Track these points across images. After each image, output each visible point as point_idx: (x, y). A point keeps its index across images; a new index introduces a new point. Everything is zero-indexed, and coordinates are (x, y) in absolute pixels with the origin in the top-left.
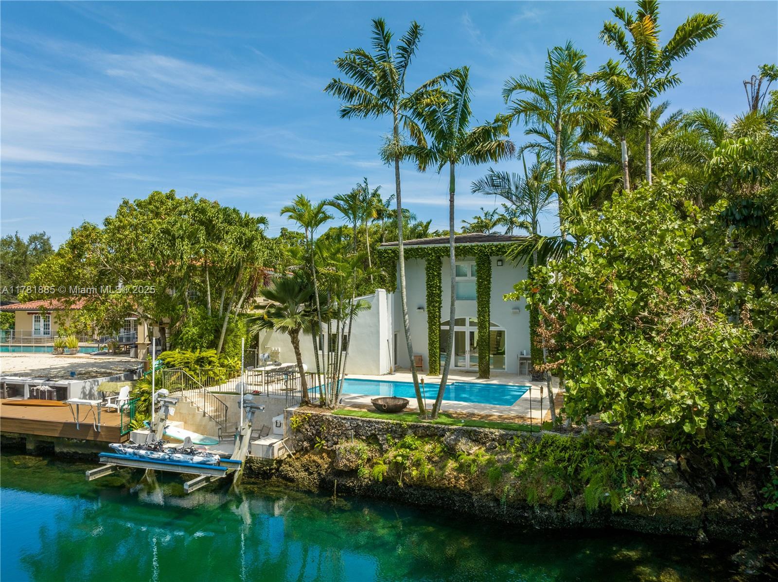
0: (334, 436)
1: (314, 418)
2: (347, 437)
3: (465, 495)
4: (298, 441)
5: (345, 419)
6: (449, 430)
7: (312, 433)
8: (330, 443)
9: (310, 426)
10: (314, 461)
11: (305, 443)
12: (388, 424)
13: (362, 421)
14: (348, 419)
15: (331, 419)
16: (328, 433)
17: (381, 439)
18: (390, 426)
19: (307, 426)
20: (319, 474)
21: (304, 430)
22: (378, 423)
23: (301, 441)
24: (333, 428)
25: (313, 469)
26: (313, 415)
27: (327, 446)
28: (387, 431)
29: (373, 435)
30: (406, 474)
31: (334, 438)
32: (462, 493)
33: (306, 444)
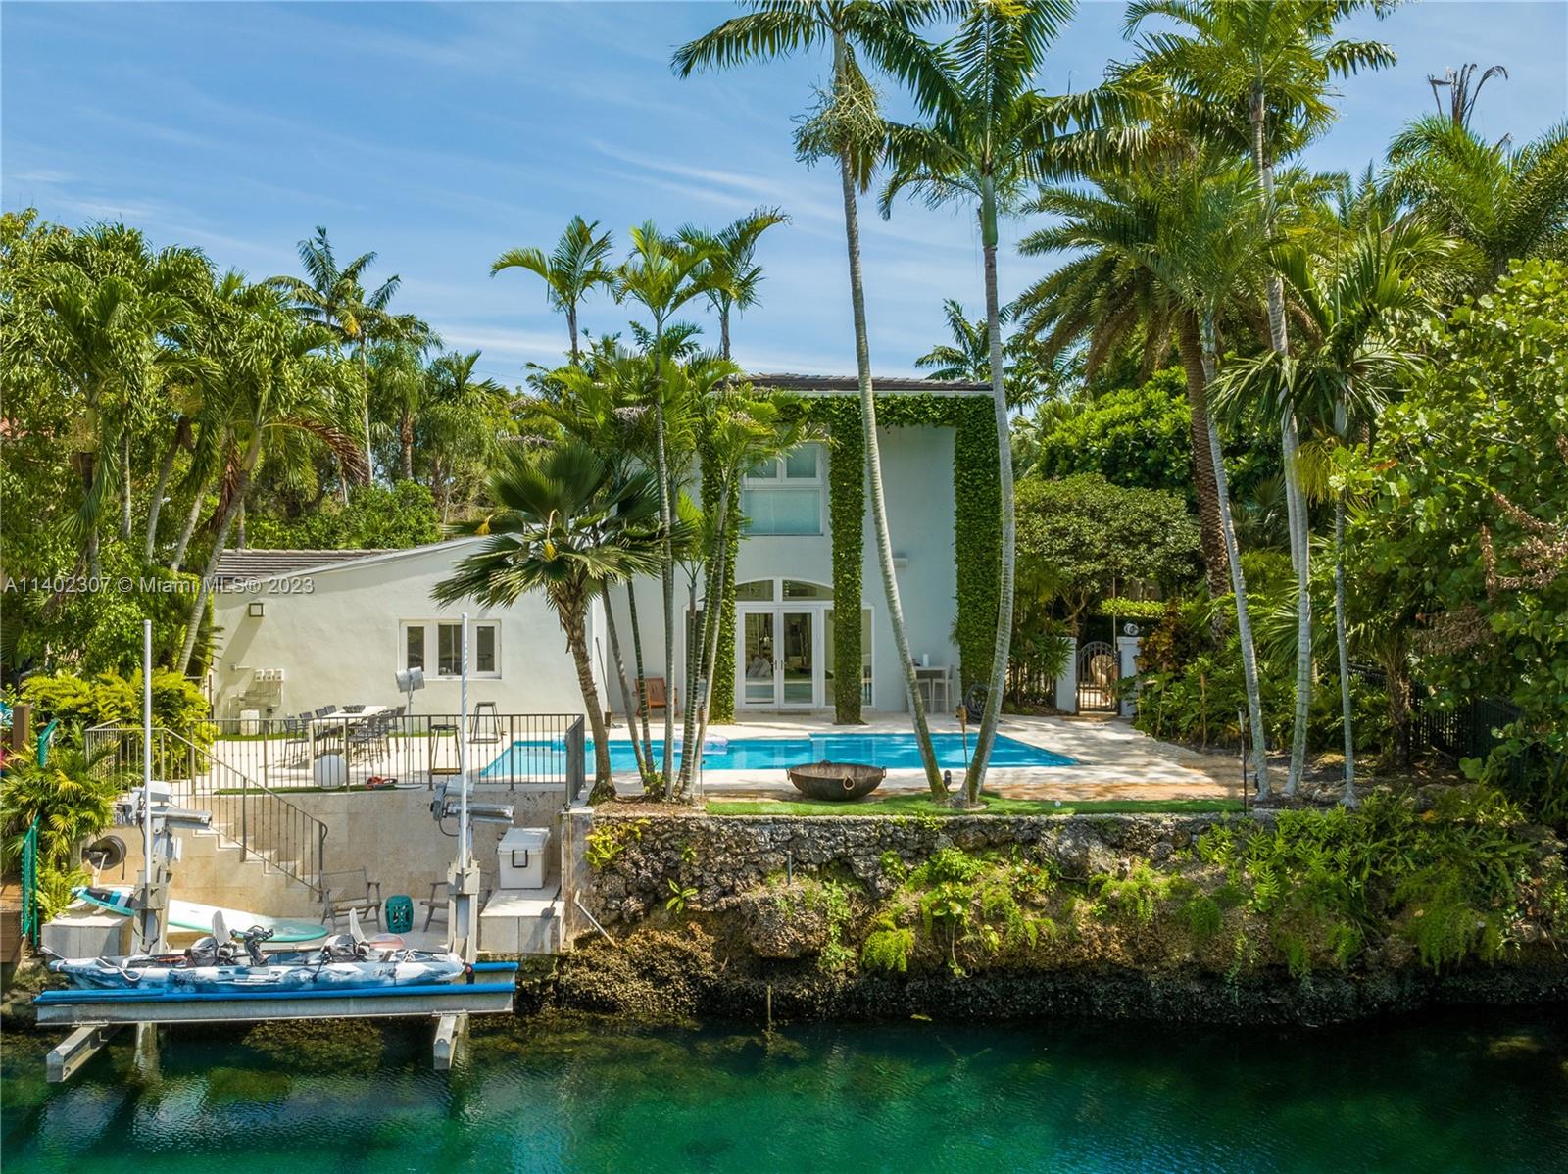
0: (721, 871)
1: (660, 829)
2: (760, 872)
3: (1121, 976)
4: (608, 898)
5: (754, 823)
6: (1049, 825)
7: (654, 871)
8: (708, 894)
9: (643, 852)
10: (666, 947)
11: (631, 901)
12: (883, 825)
13: (806, 824)
14: (766, 824)
15: (713, 828)
16: (703, 867)
17: (862, 866)
18: (890, 830)
19: (636, 854)
20: (693, 980)
21: (628, 865)
22: (854, 825)
23: (617, 896)
24: (718, 853)
25: (669, 967)
26: (655, 822)
27: (701, 901)
28: (881, 844)
29: (838, 858)
30: (970, 945)
31: (724, 878)
32: (1117, 972)
33: (634, 904)
